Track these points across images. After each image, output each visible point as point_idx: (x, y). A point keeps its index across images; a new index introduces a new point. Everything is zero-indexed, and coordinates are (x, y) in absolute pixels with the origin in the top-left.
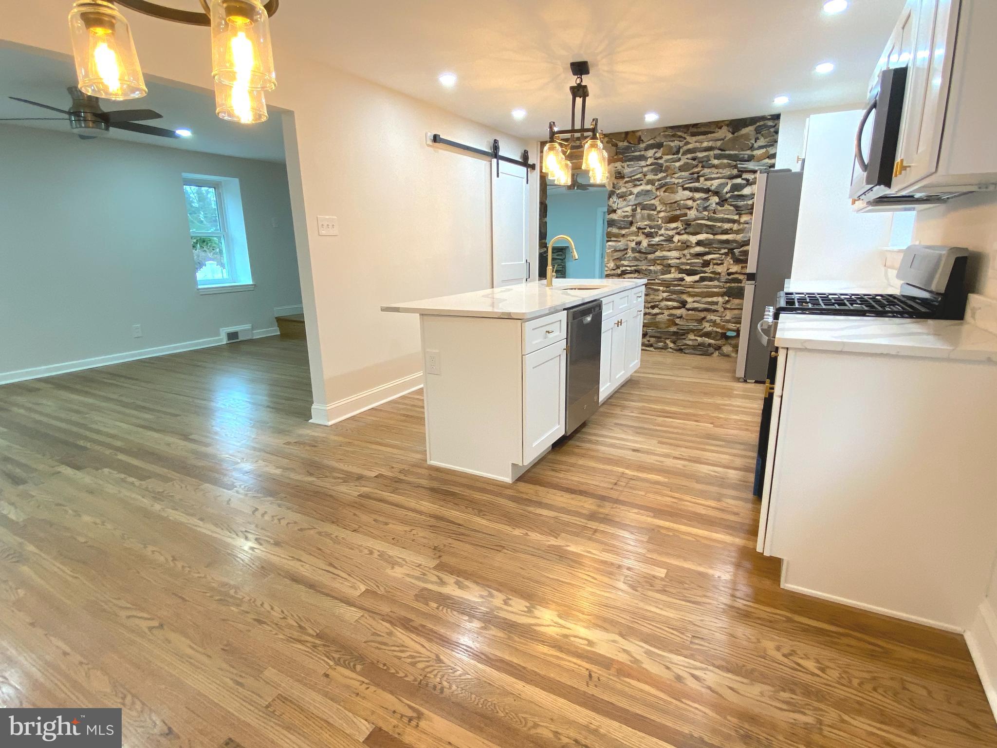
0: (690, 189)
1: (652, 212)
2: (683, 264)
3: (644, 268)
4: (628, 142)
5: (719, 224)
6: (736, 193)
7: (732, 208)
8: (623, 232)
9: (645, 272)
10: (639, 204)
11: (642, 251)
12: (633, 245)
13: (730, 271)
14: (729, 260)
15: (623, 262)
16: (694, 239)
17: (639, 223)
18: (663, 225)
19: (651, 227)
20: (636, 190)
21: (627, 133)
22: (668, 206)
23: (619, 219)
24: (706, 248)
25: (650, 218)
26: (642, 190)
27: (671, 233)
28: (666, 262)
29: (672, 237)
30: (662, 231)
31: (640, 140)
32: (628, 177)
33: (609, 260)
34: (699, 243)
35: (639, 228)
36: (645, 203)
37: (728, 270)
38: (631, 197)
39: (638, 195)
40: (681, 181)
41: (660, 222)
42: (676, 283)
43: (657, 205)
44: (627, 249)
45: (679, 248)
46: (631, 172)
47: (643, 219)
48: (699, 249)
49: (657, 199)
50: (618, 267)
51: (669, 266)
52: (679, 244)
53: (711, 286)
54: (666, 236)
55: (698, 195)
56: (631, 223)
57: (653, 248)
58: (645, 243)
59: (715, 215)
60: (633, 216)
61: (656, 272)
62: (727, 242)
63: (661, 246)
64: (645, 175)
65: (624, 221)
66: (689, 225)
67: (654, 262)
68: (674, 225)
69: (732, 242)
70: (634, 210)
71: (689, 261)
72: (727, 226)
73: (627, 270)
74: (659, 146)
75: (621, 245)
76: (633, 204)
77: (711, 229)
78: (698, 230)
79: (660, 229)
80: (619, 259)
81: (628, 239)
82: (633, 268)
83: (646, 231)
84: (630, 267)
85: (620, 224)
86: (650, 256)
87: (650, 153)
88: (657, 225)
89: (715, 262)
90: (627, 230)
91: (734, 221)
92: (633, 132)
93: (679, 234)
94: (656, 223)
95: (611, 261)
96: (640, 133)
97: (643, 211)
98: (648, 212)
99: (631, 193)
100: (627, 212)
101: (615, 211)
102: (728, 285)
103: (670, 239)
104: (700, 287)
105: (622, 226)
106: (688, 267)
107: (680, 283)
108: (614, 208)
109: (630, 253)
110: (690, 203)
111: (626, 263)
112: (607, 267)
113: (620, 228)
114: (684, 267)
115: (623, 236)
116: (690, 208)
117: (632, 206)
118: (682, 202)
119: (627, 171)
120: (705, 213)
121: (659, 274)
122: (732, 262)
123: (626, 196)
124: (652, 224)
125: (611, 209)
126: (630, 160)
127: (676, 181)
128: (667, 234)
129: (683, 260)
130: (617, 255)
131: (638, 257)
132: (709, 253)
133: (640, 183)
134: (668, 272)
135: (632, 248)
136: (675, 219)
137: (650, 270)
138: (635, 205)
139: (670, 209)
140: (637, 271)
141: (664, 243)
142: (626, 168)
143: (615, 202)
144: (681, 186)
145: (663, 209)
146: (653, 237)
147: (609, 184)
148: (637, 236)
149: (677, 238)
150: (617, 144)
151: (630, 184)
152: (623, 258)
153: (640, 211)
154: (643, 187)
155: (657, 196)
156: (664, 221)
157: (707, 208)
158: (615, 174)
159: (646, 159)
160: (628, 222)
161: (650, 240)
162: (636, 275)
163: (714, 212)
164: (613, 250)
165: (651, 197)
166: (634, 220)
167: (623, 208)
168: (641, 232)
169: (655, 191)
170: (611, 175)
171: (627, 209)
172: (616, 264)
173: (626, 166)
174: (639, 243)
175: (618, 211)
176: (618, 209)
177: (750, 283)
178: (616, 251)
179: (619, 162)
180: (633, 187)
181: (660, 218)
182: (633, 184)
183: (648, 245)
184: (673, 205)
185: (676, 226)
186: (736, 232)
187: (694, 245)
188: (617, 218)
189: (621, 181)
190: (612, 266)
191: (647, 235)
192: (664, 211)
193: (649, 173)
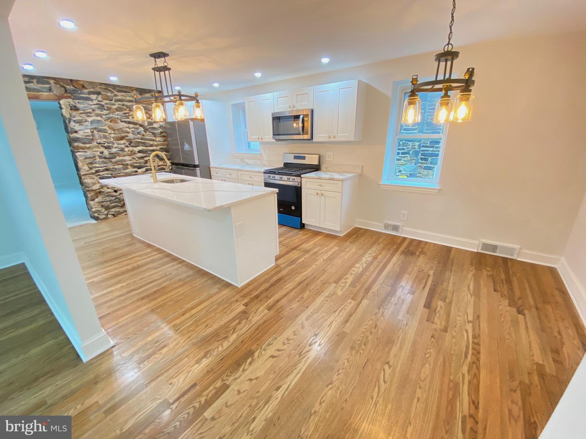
0: (126, 122)
1: (105, 134)
2: (134, 163)
3: (111, 167)
4: (73, 86)
5: (148, 142)
6: (150, 126)
7: (151, 134)
8: (88, 146)
9: (112, 170)
10: (95, 129)
11: (107, 157)
12: (99, 153)
13: (159, 164)
15: (94, 165)
16: (137, 149)
17: (99, 140)
18: (115, 141)
19: (108, 143)
20: (90, 119)
21: (71, 80)
22: (116, 131)
23: (83, 137)
24: (144, 154)
25: (105, 137)
26: (94, 120)
27: (123, 146)
28: (124, 163)
29: (124, 148)
30: (116, 145)
31: (83, 87)
32: (82, 110)
33: (83, 165)
34: (139, 152)
35: (100, 143)
36: (100, 128)
37: (158, 164)
38: (87, 123)
39: (92, 122)
40: (119, 117)
41: (112, 140)
42: (134, 173)
43: (108, 129)
44: (95, 157)
45: (129, 155)
46: (84, 107)
47: (100, 137)
48: (140, 155)
49: (107, 126)
50: (91, 169)
51: (127, 165)
52: (129, 152)
54: (119, 148)
55: (131, 126)
56: (93, 139)
57: (113, 156)
58: (106, 152)
59: (144, 137)
60: (93, 135)
61: (119, 169)
62: (153, 150)
64: (93, 110)
65: (88, 139)
66: (131, 142)
67: (116, 163)
68: (122, 142)
69: (156, 150)
70: (92, 132)
71: (138, 161)
72: (151, 143)
73: (100, 170)
74: (99, 93)
75: (89, 153)
76: (91, 128)
77: (143, 144)
78: (137, 145)
79: (114, 144)
80: (91, 163)
81: (94, 150)
82: (104, 168)
83: (105, 145)
84: (101, 167)
85: (84, 140)
86: (113, 160)
87: (94, 97)
88: (111, 142)
89: (151, 161)
90: (91, 145)
91: (153, 140)
92: (77, 81)
93: (127, 147)
94: (110, 140)
95: (85, 165)
96: (82, 83)
97: (100, 133)
98: (102, 133)
99: (86, 121)
100: (87, 133)
101: (76, 132)
102: (160, 171)
103: (122, 150)
105: (87, 142)
106: (138, 165)
107: (136, 173)
108: (77, 130)
109: (98, 159)
110: (128, 130)
111: (97, 165)
112: (83, 169)
113: (84, 143)
114: (135, 165)
115: (88, 148)
116: (128, 133)
117: (90, 129)
118: (124, 129)
119: (78, 106)
120: (139, 135)
121: (122, 170)
122: (158, 160)
123: (82, 122)
124: (109, 141)
125: (73, 130)
126: (79, 99)
127: (117, 117)
129: (135, 161)
130: (88, 161)
131: (105, 161)
132: (146, 157)
133: (91, 115)
134: (127, 168)
135: (98, 155)
136: (122, 138)
137: (116, 168)
138: (92, 129)
139: (117, 133)
140: (107, 170)
141: (119, 152)
142: (78, 104)
143: (75, 126)
144: (120, 120)
145: (113, 132)
146: (110, 149)
147: (66, 113)
148: (99, 148)
149: (126, 149)
150: (64, 86)
151: (84, 115)
152: (94, 162)
153: (97, 132)
154: (94, 118)
155: (106, 124)
156: (115, 139)
157: (139, 133)
158: (71, 107)
159: (92, 100)
160: (90, 139)
161: (109, 150)
162: (106, 172)
163: (143, 135)
164: (83, 157)
165: (102, 125)
166: (94, 138)
167: (83, 130)
168: (101, 146)
169: (104, 121)
170: (66, 107)
171: (86, 131)
172: (89, 167)
173: (77, 103)
174: (102, 153)
175: (79, 132)
176: (79, 130)
177: (197, 169)
178: (86, 158)
179: (70, 99)
180: (87, 117)
181: (112, 137)
182: (87, 115)
183: (109, 153)
184: (119, 130)
185: (124, 142)
186: (156, 146)
187: (137, 153)
188: (81, 137)
189: (74, 112)
190: (87, 168)
191: (106, 148)
192: (114, 133)
193: (96, 110)
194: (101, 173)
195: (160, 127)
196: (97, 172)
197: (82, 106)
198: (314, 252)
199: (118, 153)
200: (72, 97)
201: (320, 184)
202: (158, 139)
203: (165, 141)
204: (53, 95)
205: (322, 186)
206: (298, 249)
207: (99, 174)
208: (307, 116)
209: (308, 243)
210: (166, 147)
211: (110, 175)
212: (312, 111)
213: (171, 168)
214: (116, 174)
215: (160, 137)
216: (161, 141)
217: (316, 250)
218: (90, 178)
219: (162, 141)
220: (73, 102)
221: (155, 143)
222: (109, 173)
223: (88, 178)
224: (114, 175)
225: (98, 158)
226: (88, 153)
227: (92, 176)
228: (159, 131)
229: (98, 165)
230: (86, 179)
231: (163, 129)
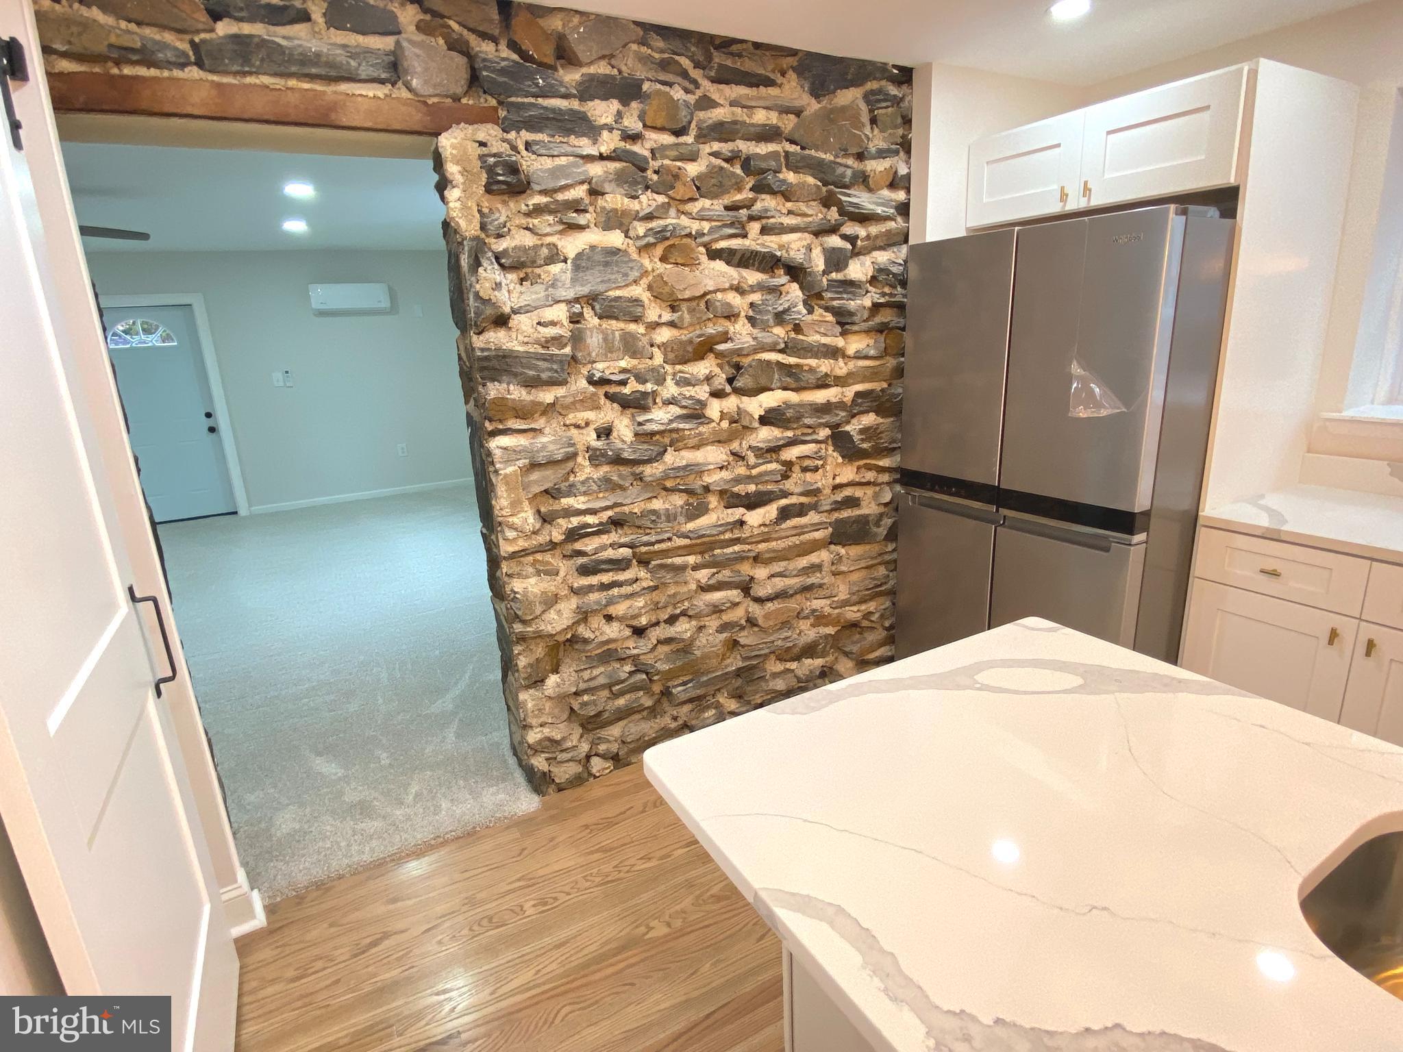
0: (728, 257)
1: (632, 327)
2: (738, 480)
3: (637, 509)
4: (514, 45)
5: (813, 362)
6: (834, 275)
7: (829, 317)
8: (548, 396)
9: (640, 522)
10: (591, 299)
11: (625, 455)
12: (590, 437)
13: (838, 480)
14: (834, 457)
15: (566, 502)
16: (757, 405)
17: (600, 366)
18: (668, 368)
19: (641, 379)
20: (572, 245)
21: (506, 9)
22: (684, 307)
23: (531, 349)
24: (788, 429)
25: (630, 346)
26: (593, 248)
27: (702, 392)
28: (697, 485)
29: (703, 404)
31: (563, 53)
32: (544, 192)
33: (516, 504)
34: (768, 418)
35: (601, 382)
36: (613, 294)
37: (834, 478)
38: (556, 269)
39: (582, 263)
40: (706, 226)
41: (659, 358)
42: (728, 536)
43: (646, 302)
44: (574, 456)
45: (724, 436)
46: (555, 172)
47: (609, 349)
48: (766, 434)
49: (644, 282)
50: (547, 521)
51: (707, 489)
52: (725, 424)
53: (805, 526)
54: (684, 403)
55: (752, 276)
56: (571, 363)
57: (654, 443)
58: (624, 429)
59: (801, 337)
60: (577, 338)
61: (670, 517)
62: (827, 408)
63: (675, 436)
64: (595, 193)
65: (550, 359)
66: (738, 367)
67: (662, 487)
68: (702, 368)
69: (836, 407)
70: (576, 319)
71: (754, 472)
72: (824, 366)
73: (588, 526)
74: (627, 91)
75: (549, 439)
76: (570, 294)
77: (790, 375)
78: (763, 382)
79: (661, 381)
80: (552, 493)
81: (571, 418)
82: (605, 515)
83: (627, 390)
84: (593, 512)
85: (535, 368)
86: (650, 471)
87: (603, 111)
88: (653, 370)
89: (807, 463)
90: (560, 391)
91: (834, 353)
92: (533, 11)
93: (717, 394)
94: (650, 362)
95: (526, 504)
96: (557, 25)
97: (608, 323)
98: (621, 325)
99: (555, 256)
100: (553, 323)
101: (502, 321)
102: (836, 515)
103: (696, 414)
104: (784, 534)
105: (544, 376)
106: (752, 488)
107: (735, 533)
108: (507, 310)
109: (585, 471)
110: (734, 299)
111: (578, 502)
112: (512, 527)
113: (532, 383)
114: (740, 489)
115: (550, 409)
116: (731, 316)
117: (568, 302)
118: (719, 296)
119: (532, 164)
120: (777, 330)
121: (682, 519)
122: (840, 460)
123: (533, 264)
124: (642, 365)
125: (489, 311)
126: (532, 125)
127: (695, 226)
128: (691, 398)
129: (741, 470)
130: (542, 479)
131: (615, 478)
132: (792, 443)
133: (582, 220)
134: (702, 510)
135: (588, 449)
136: (703, 349)
137: (654, 512)
138: (577, 300)
139: (687, 317)
140: (616, 523)
141: (681, 426)
142: (524, 153)
143: (498, 286)
144: (705, 245)
145: (667, 316)
146: (645, 409)
147: (465, 207)
148: (598, 408)
149: (714, 409)
150: (468, 46)
151: (550, 218)
152: (563, 486)
153: (596, 321)
154: (594, 237)
155: (645, 273)
156: (671, 356)
157: (780, 318)
158: (490, 171)
159: (592, 130)
160: (561, 361)
161: (640, 419)
162: (613, 537)
163: (797, 328)
164: (521, 463)
165: (626, 275)
166: (579, 355)
167: (536, 308)
168: (607, 395)
169: (635, 256)
170: (465, 171)
171: (551, 313)
172: (539, 512)
173: (521, 147)
174: (605, 432)
175: (516, 320)
176: (515, 312)
177: (1136, 538)
178: (534, 466)
179: (489, 126)
180: (561, 232)
181: (659, 347)
182: (561, 222)
183: (636, 435)
184: (694, 304)
185: (707, 372)
186: (840, 381)
187: (756, 425)
188: (521, 349)
189: (504, 203)
190: (531, 520)
191: (626, 404)
192: (672, 324)
193: (608, 187)
194: (586, 540)
195: (873, 280)
196: (574, 535)
197: (548, 163)
199: (677, 430)
200: (502, 113)
202: (855, 344)
203: (885, 352)
204: (406, 102)
207: (578, 546)
211: (625, 552)
213: (887, 496)
214: (652, 544)
215: (867, 332)
216: (866, 357)
218: (538, 573)
219: (872, 352)
220: (504, 141)
221: (841, 368)
222: (623, 540)
223: (531, 570)
224: (644, 549)
225: (587, 463)
226: (544, 439)
227: (548, 557)
228: (867, 302)
229: (582, 499)
230: (519, 575)
231: (887, 290)
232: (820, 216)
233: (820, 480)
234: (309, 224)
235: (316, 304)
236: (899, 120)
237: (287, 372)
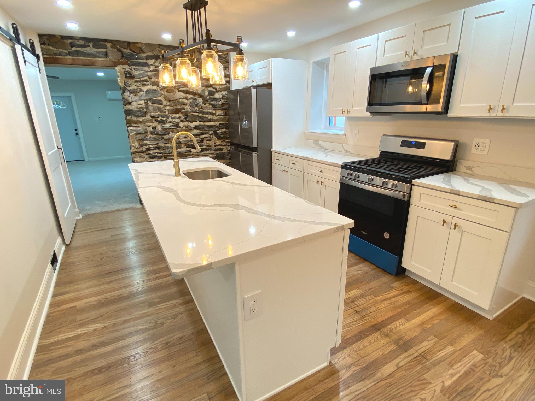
0: (184, 92)
1: (160, 106)
2: (188, 141)
3: (163, 145)
4: (131, 50)
5: (206, 116)
6: (211, 97)
7: (211, 106)
8: (141, 119)
9: (164, 148)
10: (150, 99)
11: (159, 133)
12: (151, 129)
13: (216, 144)
14: (214, 138)
15: (145, 142)
16: (192, 125)
17: (152, 114)
18: (169, 115)
19: (162, 117)
20: (145, 89)
21: (129, 43)
22: (172, 102)
23: (136, 109)
24: (200, 130)
25: (159, 110)
26: (150, 89)
27: (178, 121)
29: (178, 123)
30: (170, 119)
31: (142, 51)
32: (137, 78)
33: (134, 141)
34: (196, 128)
35: (153, 117)
36: (154, 99)
37: (215, 143)
38: (142, 93)
39: (147, 92)
40: (177, 85)
41: (167, 113)
42: (187, 154)
43: (163, 101)
44: (147, 132)
46: (140, 74)
47: (154, 110)
48: (196, 131)
49: (163, 96)
50: (142, 146)
52: (184, 128)
53: (208, 154)
54: (173, 123)
55: (189, 96)
56: (146, 113)
57: (167, 131)
58: (159, 128)
59: (203, 110)
60: (147, 107)
62: (211, 126)
63: (172, 130)
64: (150, 78)
65: (140, 111)
66: (187, 116)
68: (178, 115)
69: (214, 127)
70: (146, 104)
72: (210, 117)
73: (151, 148)
74: (156, 58)
75: (141, 128)
76: (145, 98)
77: (201, 118)
78: (194, 120)
79: (168, 118)
80: (142, 140)
81: (146, 124)
82: (155, 146)
83: (159, 119)
84: (152, 145)
85: (137, 113)
86: (165, 137)
87: (151, 62)
88: (166, 115)
89: (207, 139)
90: (144, 118)
91: (213, 114)
92: (135, 43)
93: (182, 121)
94: (165, 113)
95: (136, 142)
96: (140, 45)
97: (154, 105)
98: (157, 105)
99: (141, 91)
100: (141, 104)
101: (130, 103)
102: (216, 152)
103: (177, 125)
104: (202, 155)
105: (140, 115)
106: (192, 143)
107: (189, 153)
108: (130, 101)
109: (150, 136)
110: (185, 101)
111: (148, 142)
112: (133, 146)
113: (137, 116)
114: (189, 143)
115: (141, 122)
116: (185, 104)
117: (144, 100)
118: (181, 100)
119: (135, 73)
120: (196, 108)
122: (216, 139)
123: (136, 92)
124: (162, 114)
125: (127, 101)
126: (135, 65)
128: (175, 122)
129: (188, 139)
130: (139, 137)
131: (157, 138)
132: (203, 134)
133: (147, 83)
134: (181, 147)
135: (150, 131)
136: (177, 111)
137: (167, 146)
138: (146, 100)
139: (172, 104)
140: (158, 148)
141: (173, 128)
142: (133, 70)
143: (129, 96)
144: (178, 89)
145: (168, 104)
146: (164, 124)
147: (121, 81)
148: (152, 122)
149: (181, 124)
150: (121, 50)
151: (140, 83)
152: (145, 139)
153: (151, 104)
154: (150, 87)
155: (162, 95)
156: (170, 112)
157: (197, 105)
158: (126, 74)
159: (148, 66)
160: (143, 112)
161: (163, 126)
162: (157, 151)
163: (202, 108)
164: (135, 133)
165: (157, 95)
166: (147, 111)
167: (137, 101)
168: (155, 120)
169: (160, 91)
170: (121, 74)
171: (140, 102)
172: (140, 144)
173: (133, 69)
174: (155, 128)
175: (133, 103)
176: (133, 102)
177: (254, 153)
178: (138, 134)
179: (126, 65)
180: (142, 86)
181: (167, 110)
182: (142, 84)
183: (162, 129)
184: (175, 101)
185: (179, 116)
186: (216, 121)
187: (193, 129)
188: (134, 109)
189: (130, 80)
190: (137, 145)
191: (160, 122)
192: (169, 105)
193: (152, 77)
194: (151, 151)
195: (222, 98)
196: (148, 149)
197: (138, 73)
198: (420, 352)
199: (172, 129)
200: (129, 63)
201: (453, 204)
202: (218, 112)
203: (226, 114)
204: (109, 61)
205: (460, 209)
206: (385, 330)
207: (149, 152)
208: (442, 67)
209: (408, 320)
210: (227, 122)
211: (161, 154)
212: (455, 58)
213: (229, 148)
214: (167, 153)
215: (221, 110)
216: (221, 116)
217: (425, 346)
218: (140, 157)
219: (222, 115)
220: (129, 68)
221: (215, 117)
222: (160, 152)
223: (138, 156)
224: (165, 154)
225: (150, 134)
226: (140, 128)
227: (142, 154)
228: (220, 103)
229: (149, 142)
230: (136, 157)
231: (225, 100)
232: (206, 83)
233: (211, 143)
234: (104, 74)
235: (108, 97)
236: (225, 62)
237: (100, 118)
